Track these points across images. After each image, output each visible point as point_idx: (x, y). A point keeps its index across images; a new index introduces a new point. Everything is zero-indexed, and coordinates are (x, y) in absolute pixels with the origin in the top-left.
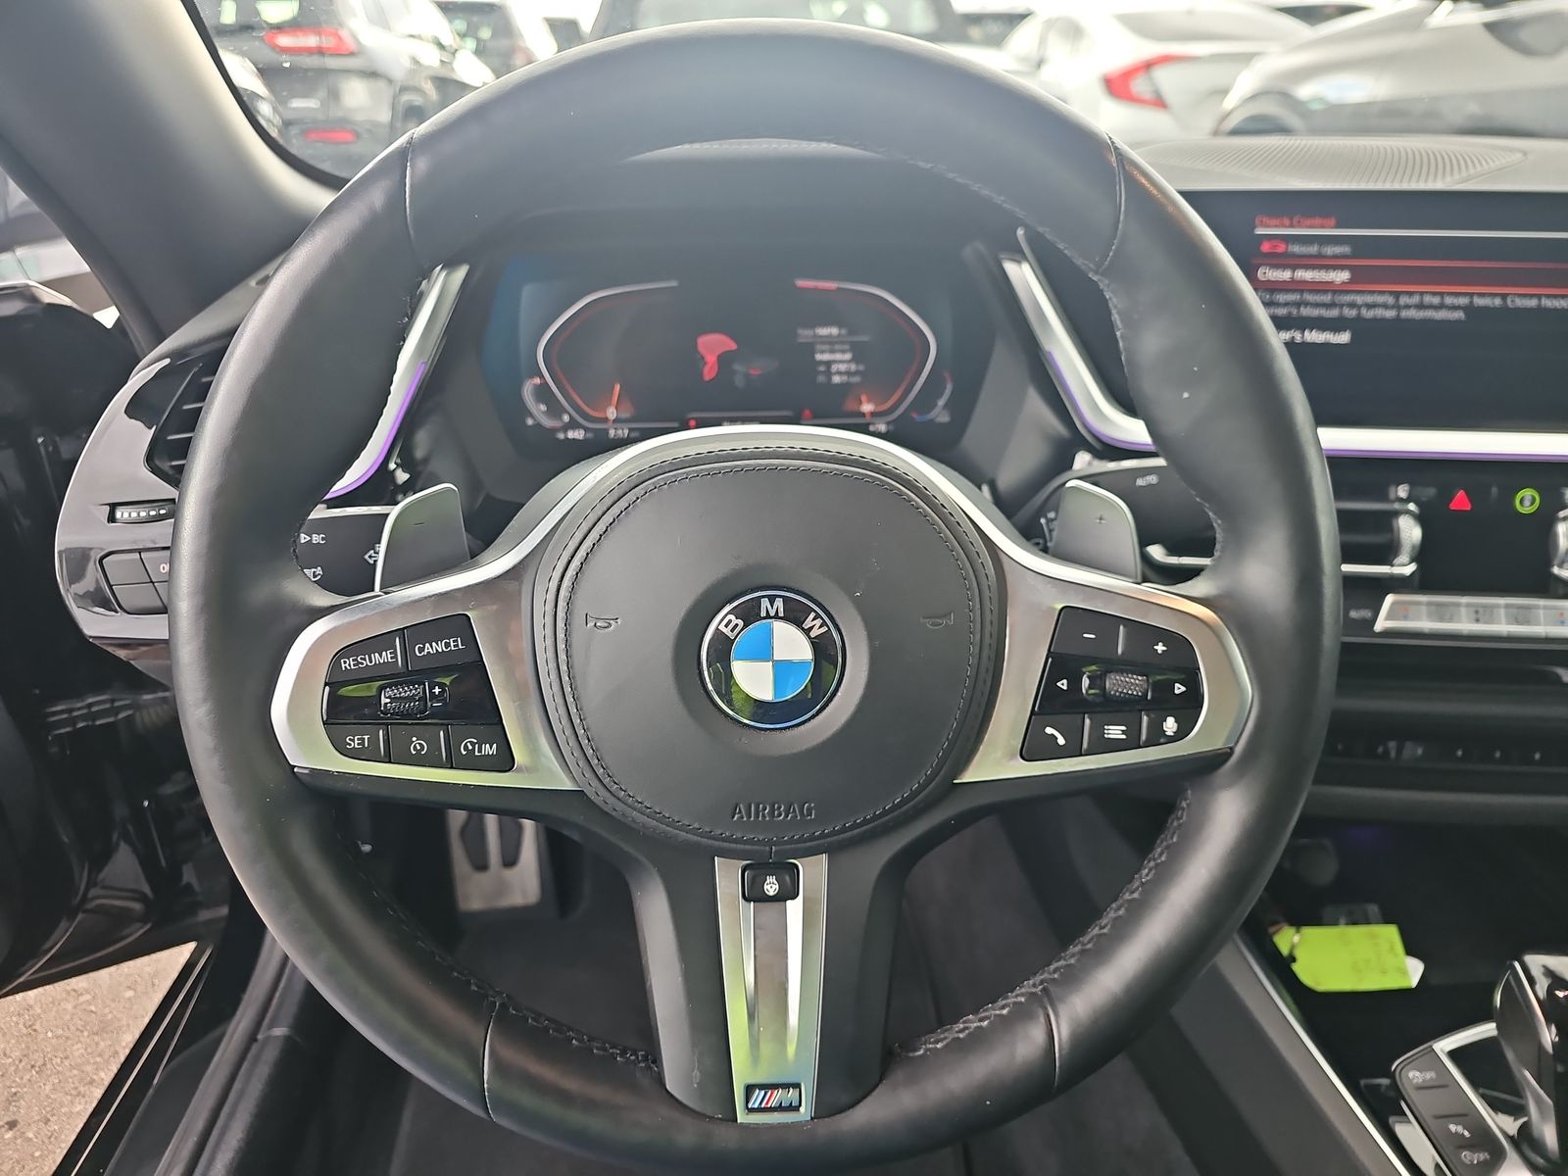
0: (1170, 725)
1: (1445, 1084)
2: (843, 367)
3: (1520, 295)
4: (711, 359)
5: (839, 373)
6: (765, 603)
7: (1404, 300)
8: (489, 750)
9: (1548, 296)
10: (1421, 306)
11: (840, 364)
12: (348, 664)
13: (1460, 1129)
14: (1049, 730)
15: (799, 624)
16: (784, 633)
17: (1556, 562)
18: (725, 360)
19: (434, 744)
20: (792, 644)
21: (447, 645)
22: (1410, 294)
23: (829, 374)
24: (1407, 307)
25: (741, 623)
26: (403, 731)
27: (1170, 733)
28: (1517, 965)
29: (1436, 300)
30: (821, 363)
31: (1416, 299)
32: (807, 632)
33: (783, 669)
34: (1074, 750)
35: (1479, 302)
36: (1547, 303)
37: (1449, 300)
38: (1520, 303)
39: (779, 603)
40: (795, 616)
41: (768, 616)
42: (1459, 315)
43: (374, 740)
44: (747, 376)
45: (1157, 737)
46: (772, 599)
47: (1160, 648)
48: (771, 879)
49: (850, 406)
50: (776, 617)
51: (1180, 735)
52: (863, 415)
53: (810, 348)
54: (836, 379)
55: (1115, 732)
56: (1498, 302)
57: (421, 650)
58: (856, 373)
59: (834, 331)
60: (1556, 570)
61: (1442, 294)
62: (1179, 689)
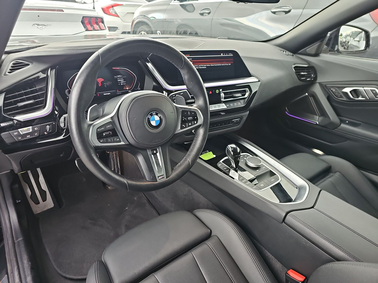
0: (195, 122)
1: (222, 165)
2: (122, 82)
3: (212, 64)
4: (100, 82)
5: (122, 83)
6: (153, 113)
7: (199, 66)
8: (118, 140)
9: (215, 64)
10: (201, 67)
11: (122, 81)
12: (98, 130)
13: (225, 168)
14: (183, 125)
15: (157, 115)
16: (156, 116)
17: (221, 99)
18: (102, 83)
19: (111, 140)
20: (157, 118)
21: (110, 126)
22: (200, 65)
23: (120, 83)
24: (200, 67)
25: (151, 116)
26: (107, 138)
27: (195, 123)
28: (227, 147)
29: (203, 66)
30: (119, 81)
31: (200, 66)
32: (158, 116)
33: (156, 121)
34: (186, 127)
35: (208, 65)
36: (215, 65)
37: (204, 65)
38: (212, 65)
39: (155, 113)
40: (157, 114)
41: (154, 115)
42: (206, 67)
43: (104, 140)
44: (107, 85)
45: (194, 124)
46: (154, 113)
47: (193, 113)
48: (155, 151)
49: (125, 88)
50: (155, 115)
51: (197, 123)
52: (127, 90)
53: (117, 79)
54: (122, 84)
55: (190, 124)
56: (210, 65)
57: (107, 127)
58: (125, 83)
59: (120, 76)
60: (221, 100)
61: (203, 65)
62: (196, 118)
